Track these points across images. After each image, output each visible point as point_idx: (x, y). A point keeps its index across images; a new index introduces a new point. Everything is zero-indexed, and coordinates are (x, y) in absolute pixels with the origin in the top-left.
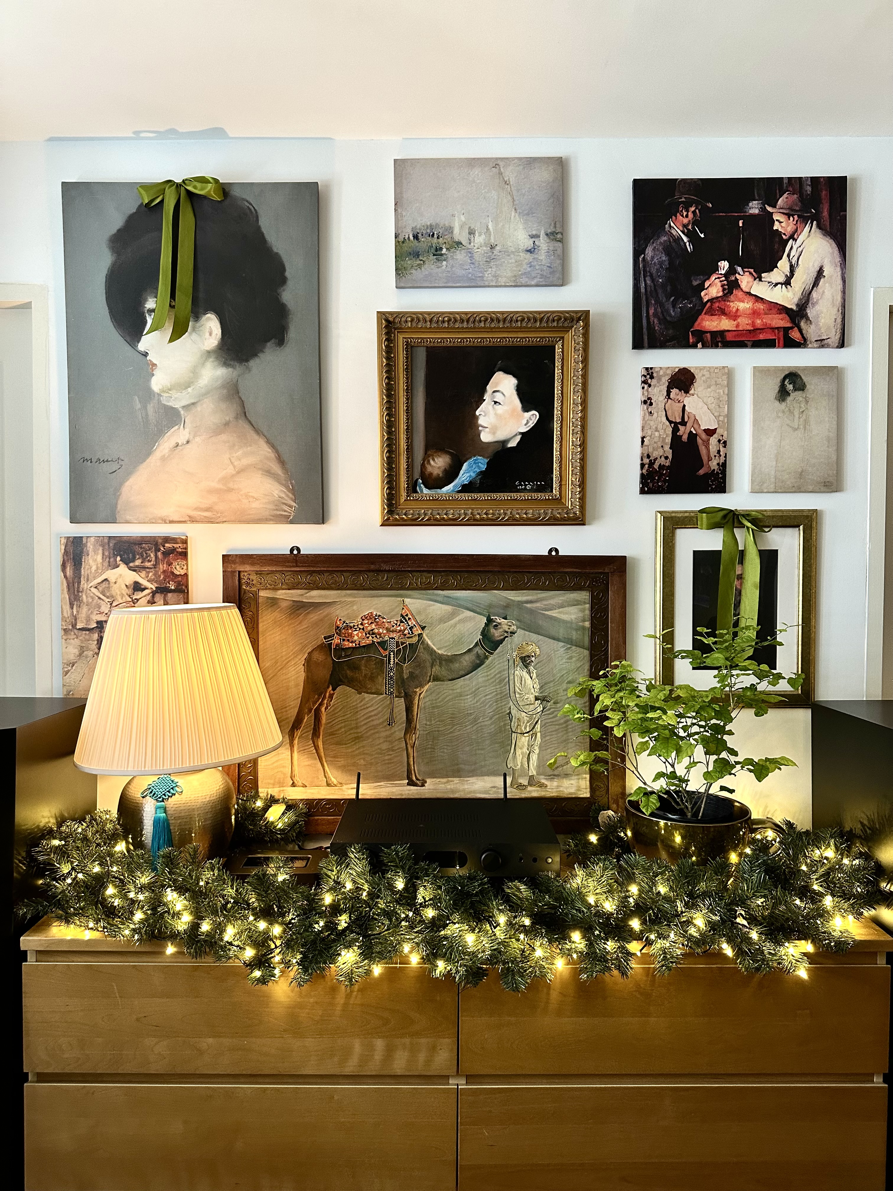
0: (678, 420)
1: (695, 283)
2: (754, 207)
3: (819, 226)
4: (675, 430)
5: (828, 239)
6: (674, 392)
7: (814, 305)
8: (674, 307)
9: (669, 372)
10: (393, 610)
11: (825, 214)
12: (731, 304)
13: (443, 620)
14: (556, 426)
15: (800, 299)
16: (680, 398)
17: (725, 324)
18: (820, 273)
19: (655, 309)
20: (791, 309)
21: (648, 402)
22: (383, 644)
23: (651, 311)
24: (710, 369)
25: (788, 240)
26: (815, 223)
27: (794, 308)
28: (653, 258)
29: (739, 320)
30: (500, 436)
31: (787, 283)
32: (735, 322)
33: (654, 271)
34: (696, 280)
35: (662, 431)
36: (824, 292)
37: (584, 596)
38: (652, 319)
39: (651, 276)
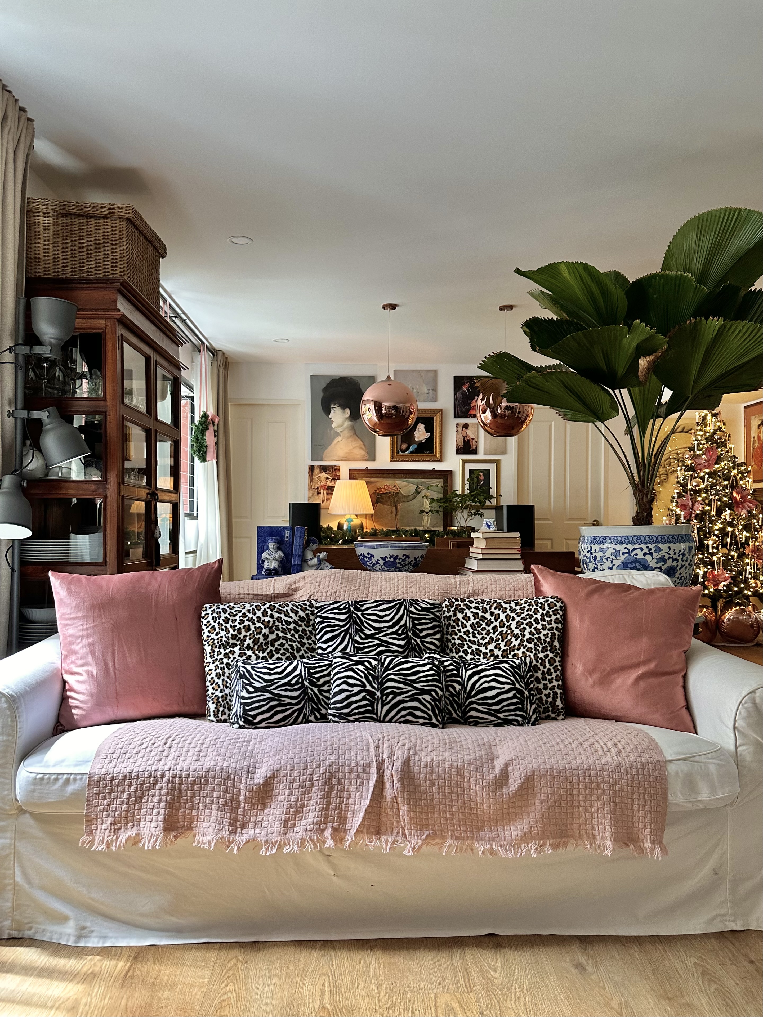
0: (465, 436)
4: (464, 438)
6: (464, 429)
8: (464, 408)
9: (463, 424)
10: (392, 484)
13: (405, 486)
14: (434, 437)
21: (457, 431)
22: (390, 492)
23: (458, 409)
28: (458, 395)
30: (420, 439)
34: (469, 401)
37: (442, 480)
38: (458, 411)
39: (458, 400)
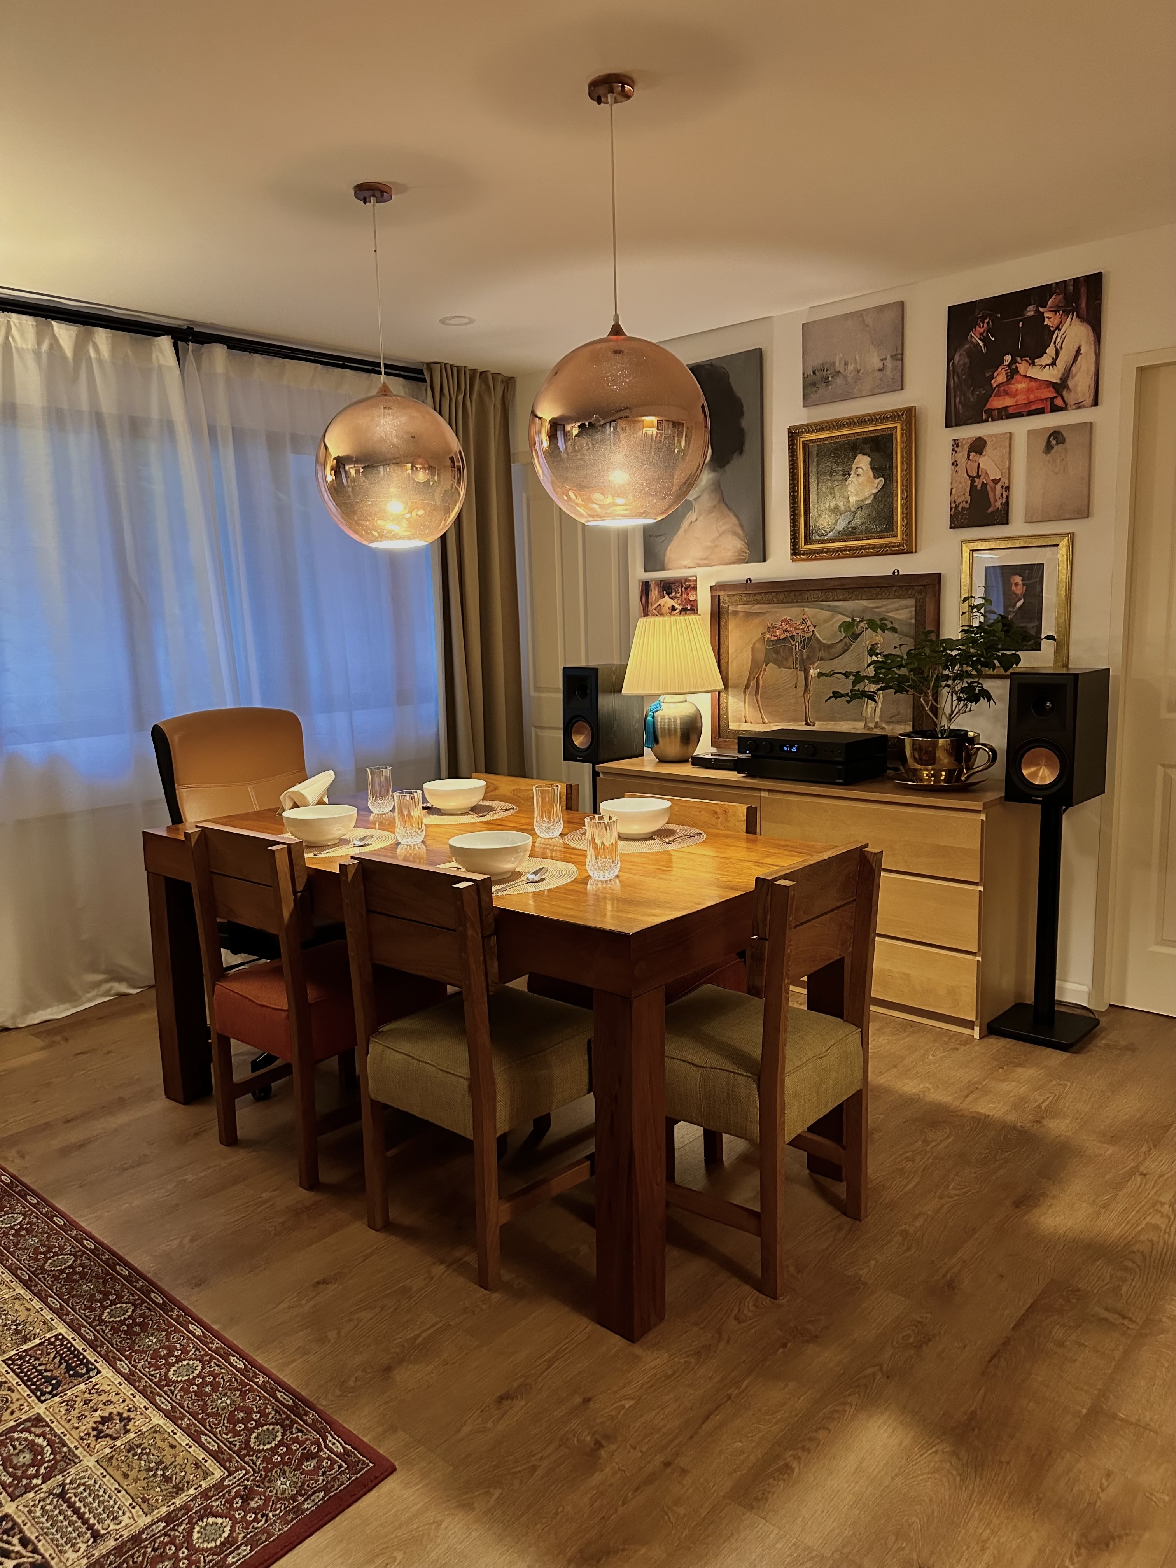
0: (975, 474)
1: (988, 375)
2: (1030, 311)
3: (1078, 316)
4: (973, 482)
5: (1085, 324)
6: (973, 454)
7: (1073, 377)
8: (973, 393)
9: (969, 441)
10: (797, 616)
11: (1083, 305)
12: (1013, 386)
13: (826, 621)
15: (1063, 375)
16: (976, 458)
17: (1008, 402)
18: (1078, 352)
19: (960, 399)
20: (1056, 383)
23: (957, 400)
24: (996, 436)
25: (1054, 331)
26: (1075, 314)
27: (1058, 381)
28: (959, 361)
29: (1018, 397)
30: (860, 498)
31: (1053, 364)
32: (1015, 399)
33: (960, 371)
34: (988, 372)
35: (964, 484)
36: (1081, 366)
37: (911, 601)
38: (958, 405)
39: (958, 375)
